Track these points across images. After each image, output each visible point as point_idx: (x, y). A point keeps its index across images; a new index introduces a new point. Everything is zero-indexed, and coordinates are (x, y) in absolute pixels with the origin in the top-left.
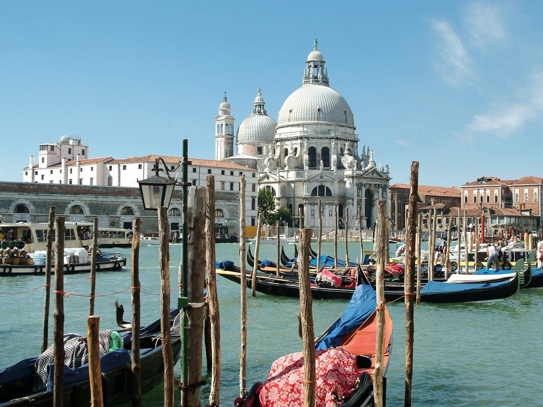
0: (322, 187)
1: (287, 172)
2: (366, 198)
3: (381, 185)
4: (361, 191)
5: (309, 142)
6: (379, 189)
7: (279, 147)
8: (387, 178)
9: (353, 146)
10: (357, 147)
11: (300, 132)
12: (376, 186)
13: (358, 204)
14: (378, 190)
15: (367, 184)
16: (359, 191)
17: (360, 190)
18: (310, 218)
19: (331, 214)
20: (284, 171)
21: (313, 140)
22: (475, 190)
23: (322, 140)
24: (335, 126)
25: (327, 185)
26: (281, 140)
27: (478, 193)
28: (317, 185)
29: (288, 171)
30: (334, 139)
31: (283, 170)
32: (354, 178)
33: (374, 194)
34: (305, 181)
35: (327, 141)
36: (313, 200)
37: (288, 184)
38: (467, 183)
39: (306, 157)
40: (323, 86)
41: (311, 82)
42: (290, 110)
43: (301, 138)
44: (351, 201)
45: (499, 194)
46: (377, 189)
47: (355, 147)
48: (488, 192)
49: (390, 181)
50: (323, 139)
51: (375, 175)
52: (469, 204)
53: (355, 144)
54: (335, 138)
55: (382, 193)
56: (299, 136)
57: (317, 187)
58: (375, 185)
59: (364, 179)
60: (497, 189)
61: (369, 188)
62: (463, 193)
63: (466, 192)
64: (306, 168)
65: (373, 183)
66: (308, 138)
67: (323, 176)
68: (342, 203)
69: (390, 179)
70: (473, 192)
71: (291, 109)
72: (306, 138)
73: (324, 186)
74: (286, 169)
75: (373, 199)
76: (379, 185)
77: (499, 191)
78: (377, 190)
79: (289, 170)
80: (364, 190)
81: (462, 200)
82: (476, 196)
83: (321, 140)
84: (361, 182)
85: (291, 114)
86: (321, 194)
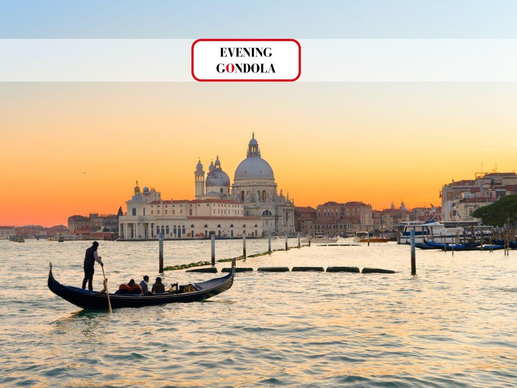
0: (267, 211)
3: (291, 209)
4: (284, 213)
6: (290, 211)
7: (239, 190)
9: (275, 189)
11: (252, 183)
15: (286, 209)
22: (325, 209)
25: (269, 210)
26: (240, 186)
27: (327, 211)
28: (265, 210)
32: (282, 206)
35: (265, 187)
36: (263, 218)
42: (245, 171)
43: (253, 186)
44: (280, 218)
48: (332, 210)
51: (289, 204)
52: (321, 217)
54: (269, 186)
55: (291, 213)
59: (285, 207)
61: (287, 211)
63: (319, 210)
67: (268, 205)
68: (276, 219)
70: (323, 211)
77: (338, 210)
80: (285, 211)
81: (317, 215)
82: (325, 212)
85: (246, 173)
86: (267, 214)
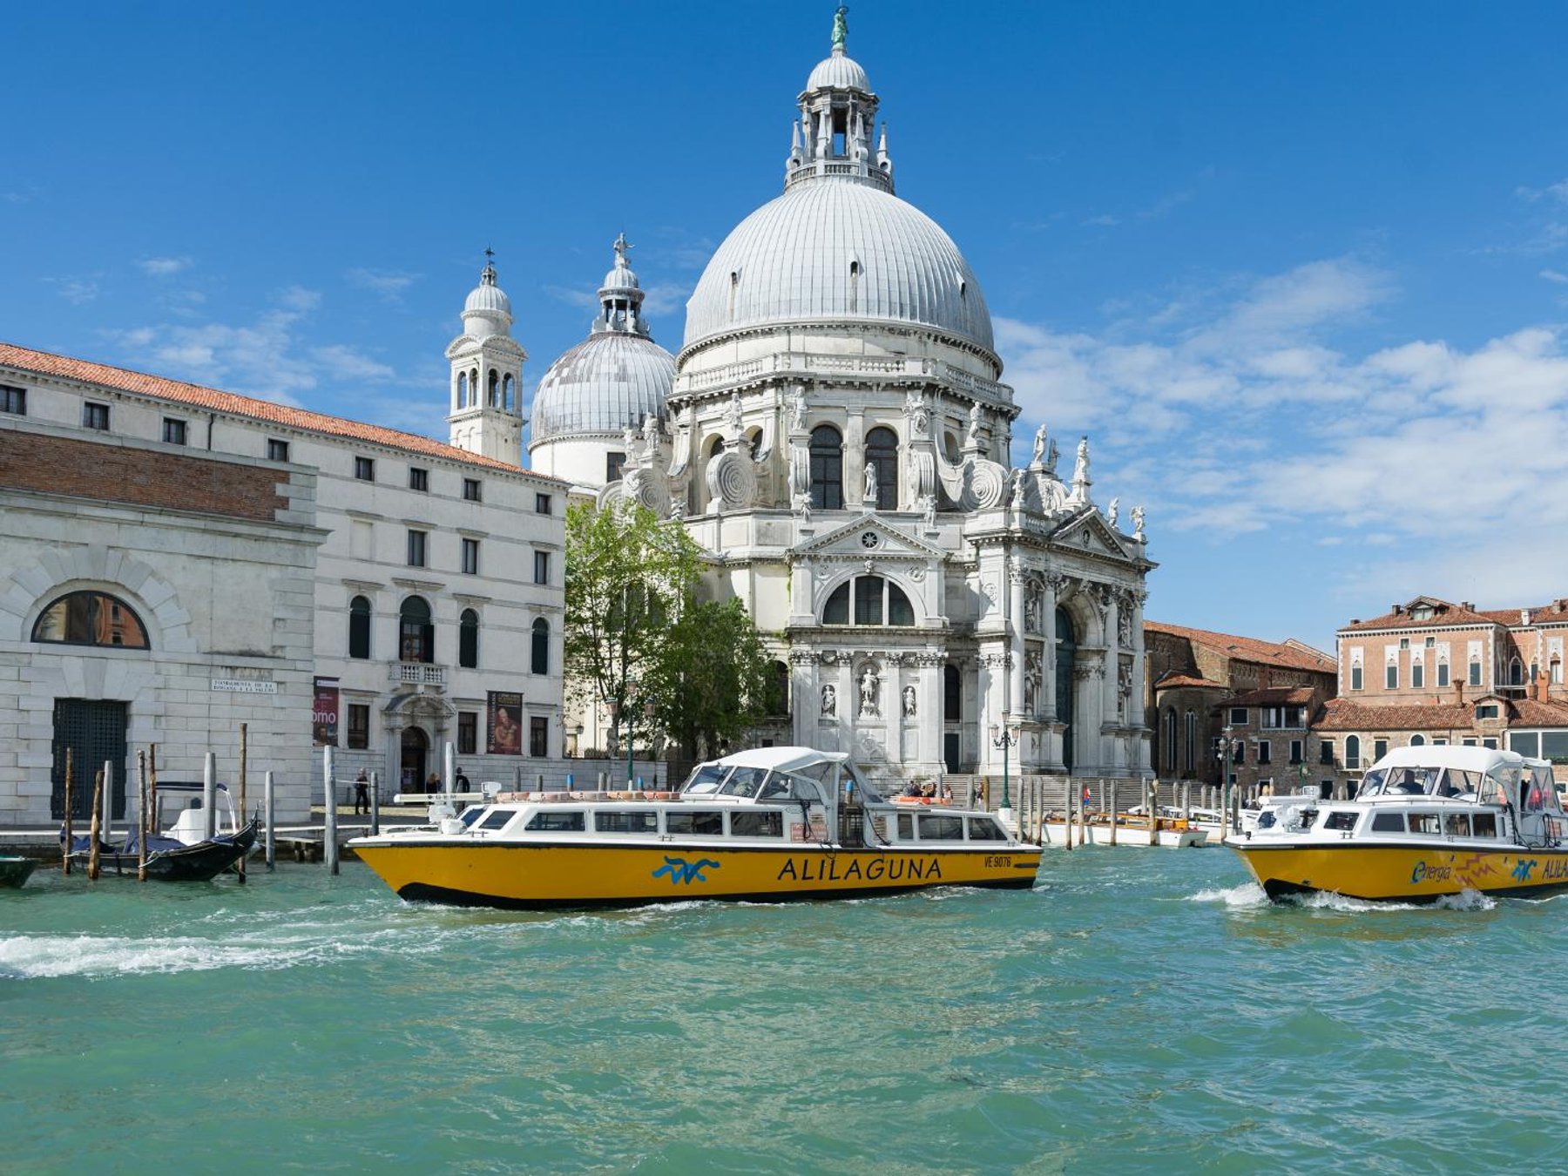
0: (869, 586)
1: (714, 523)
2: (1060, 641)
3: (1119, 588)
4: (1041, 609)
5: (813, 402)
6: (1106, 604)
7: (688, 430)
8: (1136, 563)
9: (991, 435)
10: (1008, 439)
11: (775, 356)
12: (1097, 591)
13: (1029, 664)
14: (1105, 609)
15: (1064, 578)
16: (1030, 607)
17: (1035, 604)
18: (816, 722)
19: (909, 706)
20: (705, 519)
21: (828, 392)
22: (1392, 643)
23: (868, 394)
24: (925, 338)
25: (893, 574)
26: (696, 402)
27: (1403, 654)
28: (850, 573)
29: (720, 518)
30: (921, 392)
31: (700, 517)
32: (1015, 548)
33: (1086, 625)
34: (796, 557)
35: (888, 399)
36: (832, 643)
37: (720, 576)
38: (1356, 622)
39: (799, 458)
40: (869, 189)
41: (820, 171)
42: (734, 274)
43: (779, 382)
44: (999, 648)
45: (1486, 653)
46: (1102, 606)
47: (1001, 440)
48: (1441, 648)
49: (1147, 575)
50: (870, 388)
51: (1095, 545)
52: (1366, 693)
53: (1002, 425)
54: (923, 384)
55: (1120, 625)
56: (768, 375)
57: (847, 584)
58: (1095, 585)
59: (1052, 558)
60: (1477, 638)
61: (1070, 599)
62: (1346, 655)
63: (1357, 654)
64: (800, 500)
65: (1089, 575)
66: (808, 383)
67: (878, 533)
68: (956, 662)
69: (1148, 569)
70: (1383, 653)
71: (736, 271)
72: (799, 380)
73: (882, 580)
74: (712, 508)
75: (1080, 648)
76: (1107, 588)
77: (1485, 647)
78: (1101, 611)
79: (724, 514)
80: (1051, 599)
81: (1340, 679)
82: (1396, 663)
83: (862, 393)
84: (1041, 567)
85: (738, 288)
86: (869, 614)
